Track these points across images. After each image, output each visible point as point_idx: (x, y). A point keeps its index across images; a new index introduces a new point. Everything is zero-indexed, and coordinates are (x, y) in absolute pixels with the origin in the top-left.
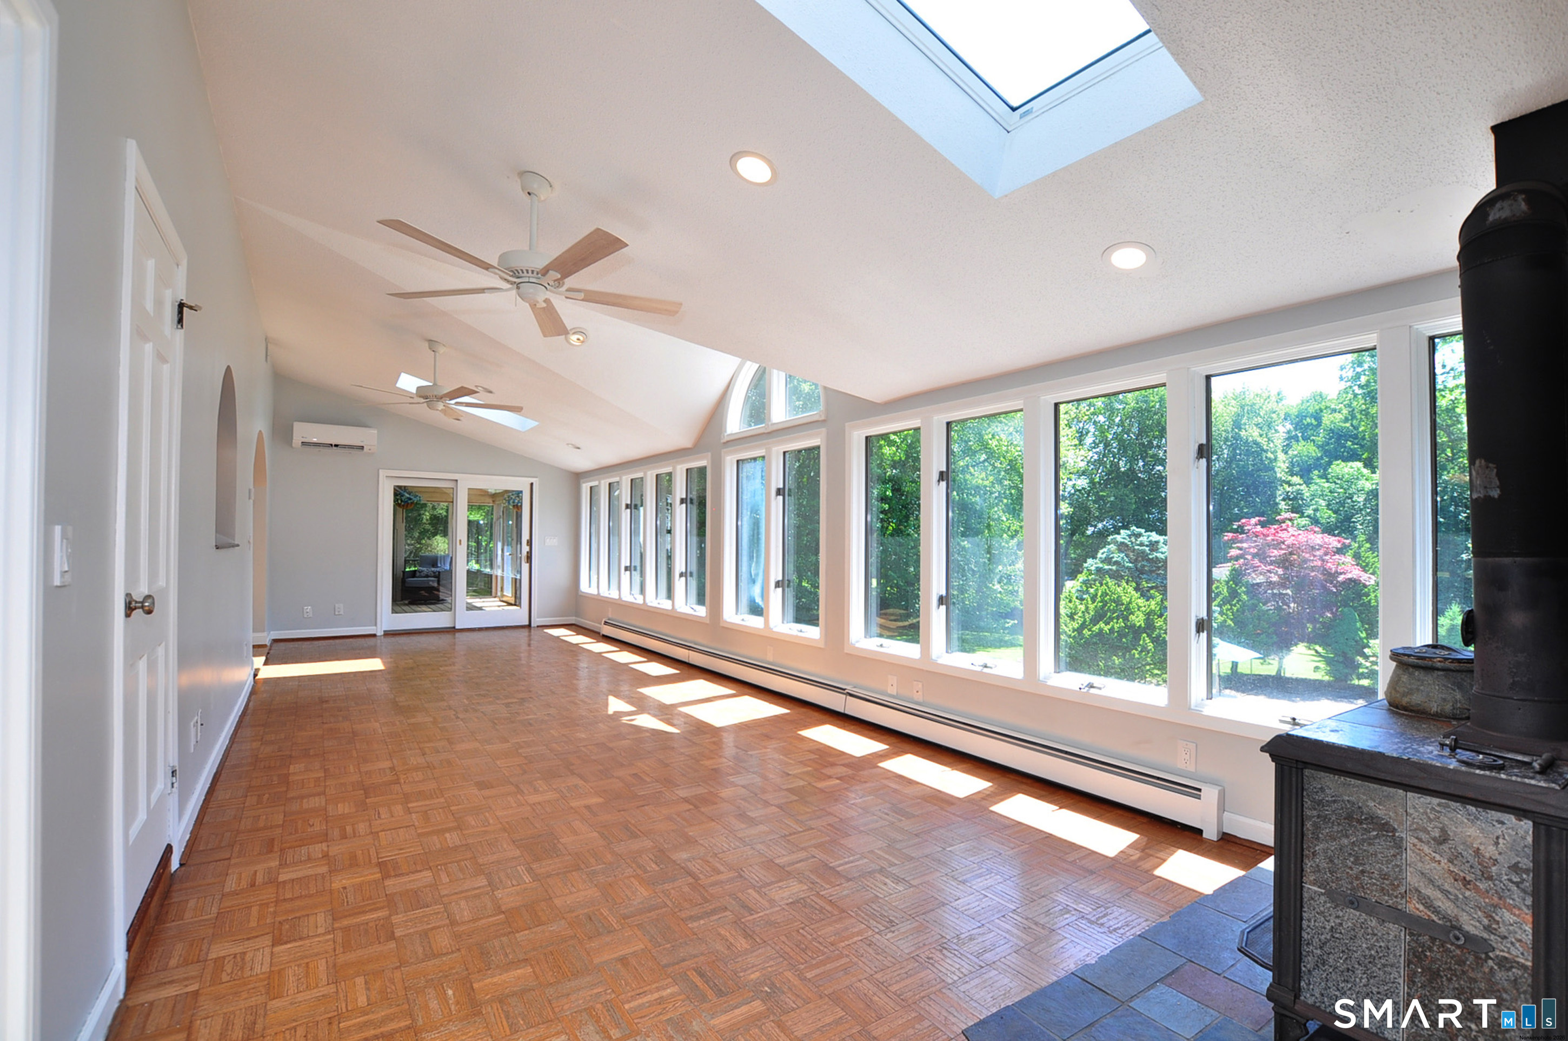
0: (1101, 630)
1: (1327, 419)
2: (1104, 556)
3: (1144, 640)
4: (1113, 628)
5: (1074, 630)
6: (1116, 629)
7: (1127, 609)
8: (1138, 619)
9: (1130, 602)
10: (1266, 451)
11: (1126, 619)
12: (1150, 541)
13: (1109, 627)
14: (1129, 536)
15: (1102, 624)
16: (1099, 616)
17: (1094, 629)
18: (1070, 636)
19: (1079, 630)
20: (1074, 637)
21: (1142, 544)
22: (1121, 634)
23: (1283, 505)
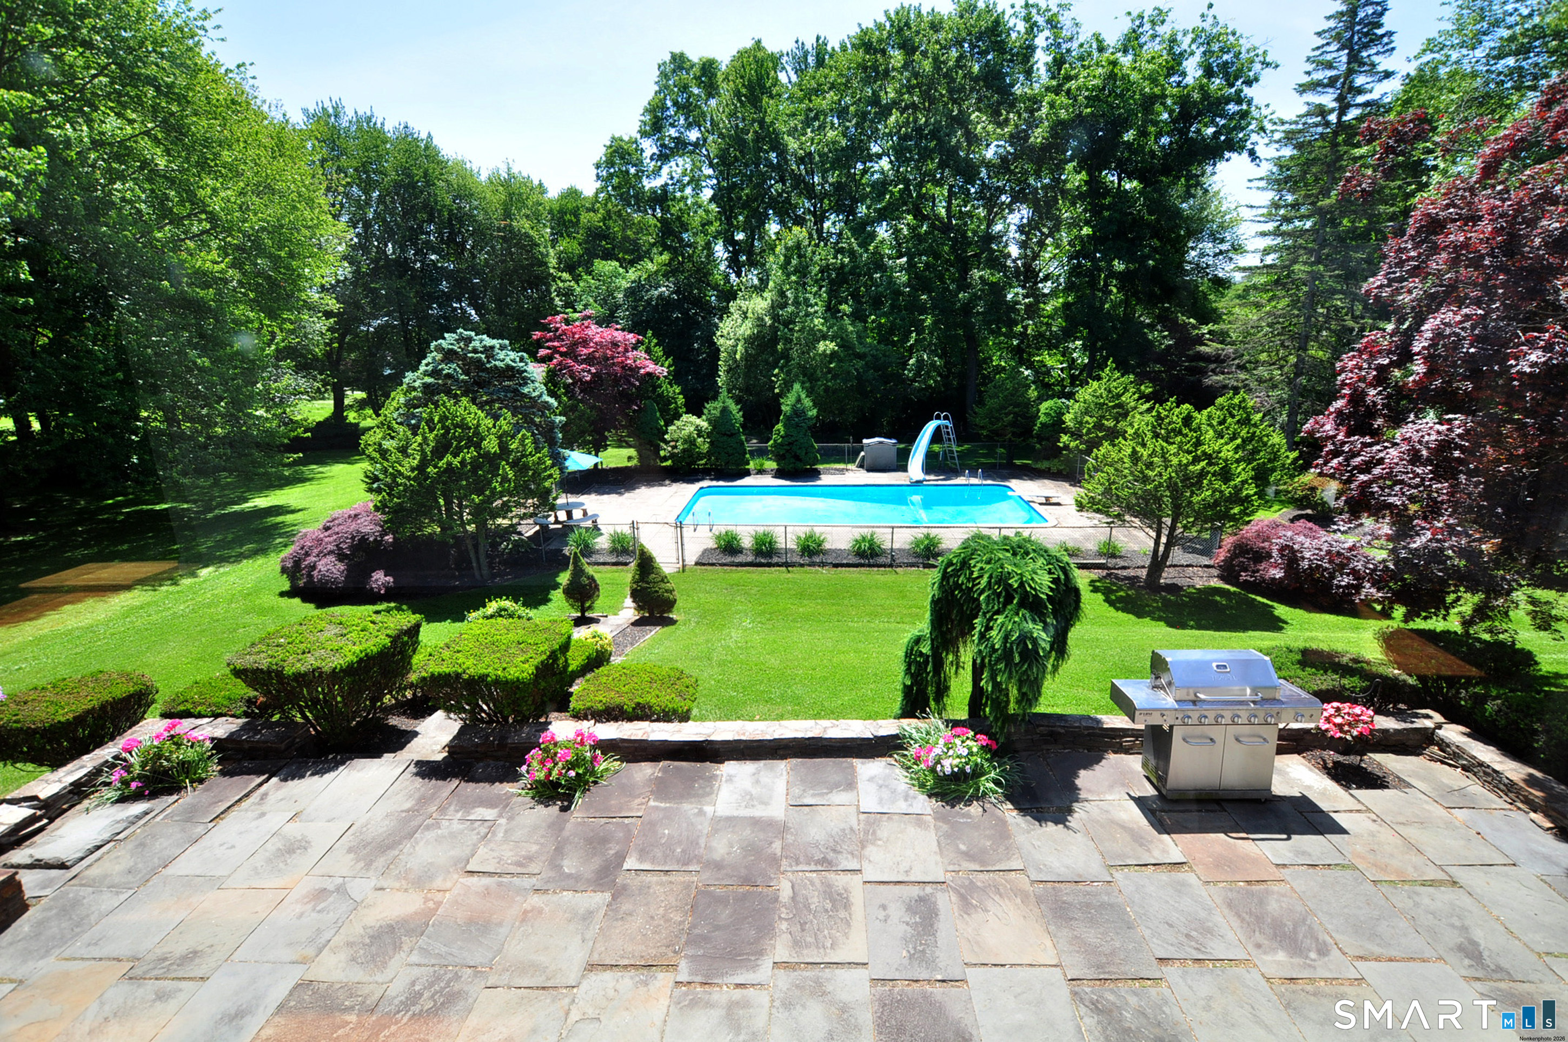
0: (449, 464)
1: (585, 218)
2: (430, 368)
3: (504, 469)
4: (464, 459)
5: (413, 470)
6: (468, 461)
7: (477, 433)
8: (491, 445)
9: (478, 425)
10: (538, 245)
11: (478, 446)
12: (485, 346)
13: (459, 459)
14: (458, 341)
15: (449, 457)
16: (442, 448)
17: (440, 464)
18: (409, 478)
19: (421, 468)
20: (415, 479)
21: (475, 351)
22: (476, 465)
23: (558, 302)
